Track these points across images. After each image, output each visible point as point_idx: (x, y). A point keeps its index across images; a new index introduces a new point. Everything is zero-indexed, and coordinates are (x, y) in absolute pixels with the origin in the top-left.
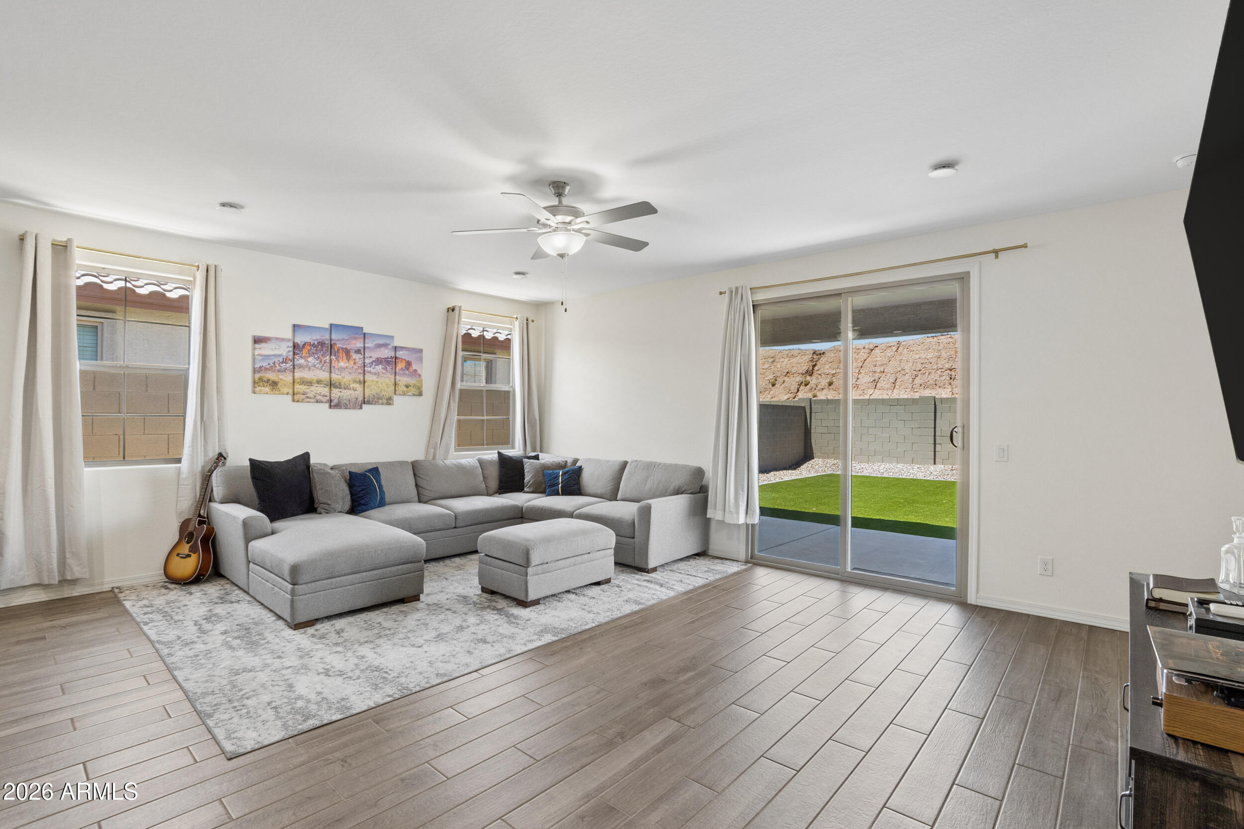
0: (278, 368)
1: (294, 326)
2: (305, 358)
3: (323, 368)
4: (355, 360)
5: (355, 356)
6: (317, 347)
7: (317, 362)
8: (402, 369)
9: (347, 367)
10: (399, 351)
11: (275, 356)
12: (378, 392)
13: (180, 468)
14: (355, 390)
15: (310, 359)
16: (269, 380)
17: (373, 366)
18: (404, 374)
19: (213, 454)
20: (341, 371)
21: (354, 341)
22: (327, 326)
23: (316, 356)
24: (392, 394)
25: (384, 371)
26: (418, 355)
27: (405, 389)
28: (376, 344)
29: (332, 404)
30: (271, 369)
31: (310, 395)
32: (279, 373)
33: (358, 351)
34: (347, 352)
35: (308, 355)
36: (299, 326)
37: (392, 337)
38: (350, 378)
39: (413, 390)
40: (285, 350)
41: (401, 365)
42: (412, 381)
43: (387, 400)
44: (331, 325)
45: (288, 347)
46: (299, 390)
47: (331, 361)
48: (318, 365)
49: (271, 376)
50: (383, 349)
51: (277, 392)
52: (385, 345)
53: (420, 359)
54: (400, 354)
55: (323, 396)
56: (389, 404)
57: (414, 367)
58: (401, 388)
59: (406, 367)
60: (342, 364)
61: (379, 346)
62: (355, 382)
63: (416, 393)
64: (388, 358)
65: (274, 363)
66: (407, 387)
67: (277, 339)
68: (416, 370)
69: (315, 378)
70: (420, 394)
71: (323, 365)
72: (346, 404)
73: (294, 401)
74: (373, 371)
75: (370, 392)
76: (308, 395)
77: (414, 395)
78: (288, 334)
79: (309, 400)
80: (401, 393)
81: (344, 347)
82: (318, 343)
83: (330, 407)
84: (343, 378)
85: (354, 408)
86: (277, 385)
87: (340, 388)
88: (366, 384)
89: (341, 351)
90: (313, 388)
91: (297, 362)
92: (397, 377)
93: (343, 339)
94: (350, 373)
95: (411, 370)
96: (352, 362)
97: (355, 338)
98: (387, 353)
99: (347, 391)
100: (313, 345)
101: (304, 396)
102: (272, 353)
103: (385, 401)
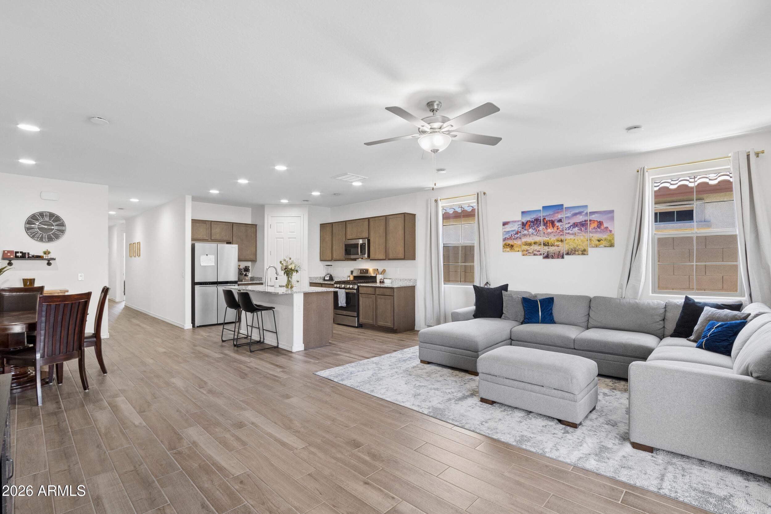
0: (513, 237)
1: (522, 212)
2: (527, 230)
3: (538, 234)
4: (557, 226)
5: (557, 224)
6: (534, 222)
7: (534, 231)
8: (594, 228)
9: (552, 232)
10: (592, 215)
11: (512, 231)
12: (575, 246)
14: (558, 246)
15: (530, 230)
16: (509, 244)
17: (571, 229)
18: (596, 232)
20: (549, 235)
21: (556, 215)
22: (541, 208)
23: (533, 228)
24: (587, 247)
25: (579, 231)
26: (610, 215)
27: (597, 242)
28: (572, 214)
29: (544, 256)
30: (511, 238)
31: (530, 251)
32: (514, 240)
33: (560, 221)
34: (553, 222)
35: (529, 228)
36: (525, 212)
37: (586, 206)
38: (555, 239)
39: (605, 243)
40: (516, 227)
41: (593, 226)
42: (603, 236)
43: (582, 251)
44: (543, 207)
45: (518, 225)
46: (524, 249)
47: (542, 229)
48: (535, 233)
49: (511, 242)
50: (578, 216)
51: (513, 251)
52: (580, 213)
53: (612, 219)
54: (592, 217)
55: (538, 251)
56: (583, 254)
57: (605, 225)
58: (594, 242)
59: (598, 226)
60: (549, 230)
61: (575, 214)
62: (558, 241)
63: (608, 245)
64: (582, 222)
65: (512, 235)
66: (599, 241)
67: (513, 222)
68: (607, 228)
69: (533, 241)
70: (612, 245)
71: (538, 233)
72: (553, 256)
73: (522, 255)
74: (570, 232)
75: (570, 247)
76: (529, 251)
77: (605, 246)
78: (519, 218)
79: (530, 254)
80: (594, 246)
81: (550, 219)
82: (535, 220)
83: (542, 258)
84: (551, 239)
85: (558, 258)
86: (513, 247)
87: (549, 246)
88: (566, 242)
89: (548, 222)
90: (532, 247)
91: (523, 233)
92: (590, 235)
93: (550, 215)
94: (554, 236)
95: (602, 227)
96: (555, 229)
97: (558, 212)
98: (581, 219)
99: (553, 247)
100: (532, 222)
101: (527, 252)
102: (510, 230)
103: (581, 253)
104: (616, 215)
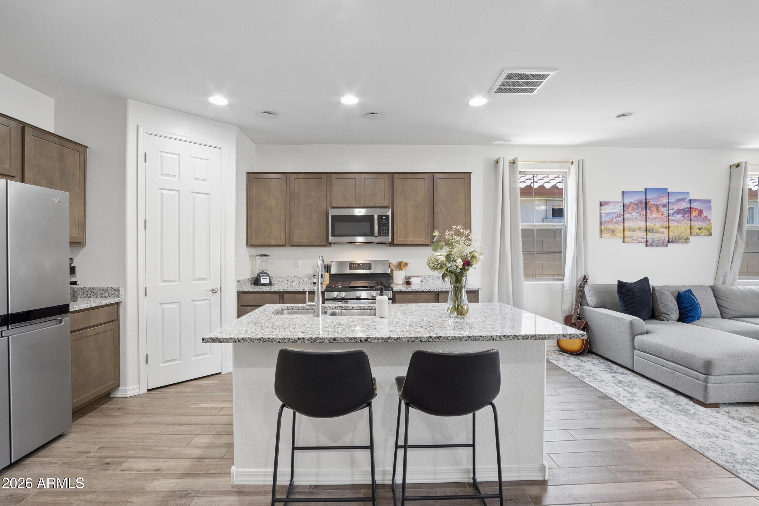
0: (615, 221)
1: (623, 192)
2: (631, 213)
3: (642, 219)
4: (662, 212)
5: (662, 209)
6: (637, 205)
7: (638, 215)
8: (696, 216)
9: (657, 218)
10: (693, 203)
11: (613, 213)
12: (679, 234)
13: (563, 284)
14: (663, 233)
15: (634, 214)
16: (610, 229)
17: (675, 216)
18: (697, 220)
19: (581, 276)
20: (653, 220)
21: (661, 199)
22: (643, 190)
23: (637, 211)
24: (689, 236)
25: (683, 219)
26: (708, 205)
27: (698, 231)
28: (676, 200)
29: (648, 244)
30: (611, 222)
32: (615, 224)
33: (664, 206)
34: (657, 207)
35: (632, 211)
36: (627, 192)
37: (688, 193)
38: (659, 225)
39: (704, 232)
40: (618, 209)
41: (694, 214)
42: (703, 225)
43: (685, 239)
44: (646, 189)
45: (620, 207)
46: (627, 235)
47: (646, 213)
48: (639, 217)
49: (611, 226)
50: (681, 202)
51: (614, 237)
52: (683, 200)
53: (710, 208)
54: (694, 205)
55: (642, 238)
56: (686, 242)
57: (705, 214)
58: (695, 231)
59: (698, 215)
60: (654, 215)
61: (679, 200)
62: (662, 227)
63: (707, 234)
64: (685, 209)
65: (613, 218)
66: (700, 229)
67: (614, 202)
68: (706, 217)
69: (637, 226)
70: (710, 234)
71: (642, 217)
72: (657, 243)
73: (624, 242)
74: (675, 219)
75: (674, 235)
76: (633, 238)
77: (705, 235)
78: (620, 199)
79: (633, 241)
80: (695, 234)
81: (655, 203)
82: (639, 202)
83: (646, 245)
84: (655, 225)
85: (663, 246)
86: (614, 232)
87: (653, 232)
88: (670, 229)
89: (653, 206)
90: (636, 233)
91: (625, 216)
92: (692, 223)
93: (654, 198)
94: (659, 221)
95: (703, 216)
96: (660, 214)
97: (663, 197)
98: (684, 205)
99: (658, 234)
100: (636, 204)
101: (630, 239)
102: (611, 211)
103: (684, 241)
104: (713, 204)
